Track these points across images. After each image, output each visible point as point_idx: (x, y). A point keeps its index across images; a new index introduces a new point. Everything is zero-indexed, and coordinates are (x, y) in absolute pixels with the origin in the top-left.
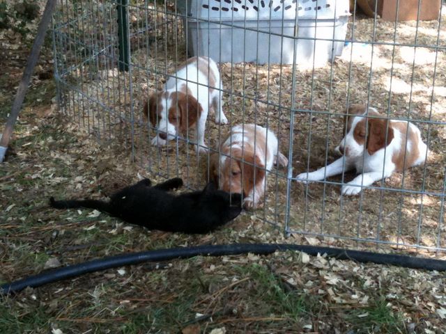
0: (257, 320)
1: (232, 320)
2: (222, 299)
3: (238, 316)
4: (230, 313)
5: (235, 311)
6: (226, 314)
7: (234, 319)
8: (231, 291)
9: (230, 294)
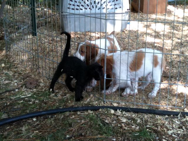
0: (93, 137)
1: (82, 138)
2: (78, 129)
3: (85, 136)
4: (81, 135)
5: (83, 134)
6: (79, 135)
7: (83, 137)
8: (81, 126)
9: (81, 127)
